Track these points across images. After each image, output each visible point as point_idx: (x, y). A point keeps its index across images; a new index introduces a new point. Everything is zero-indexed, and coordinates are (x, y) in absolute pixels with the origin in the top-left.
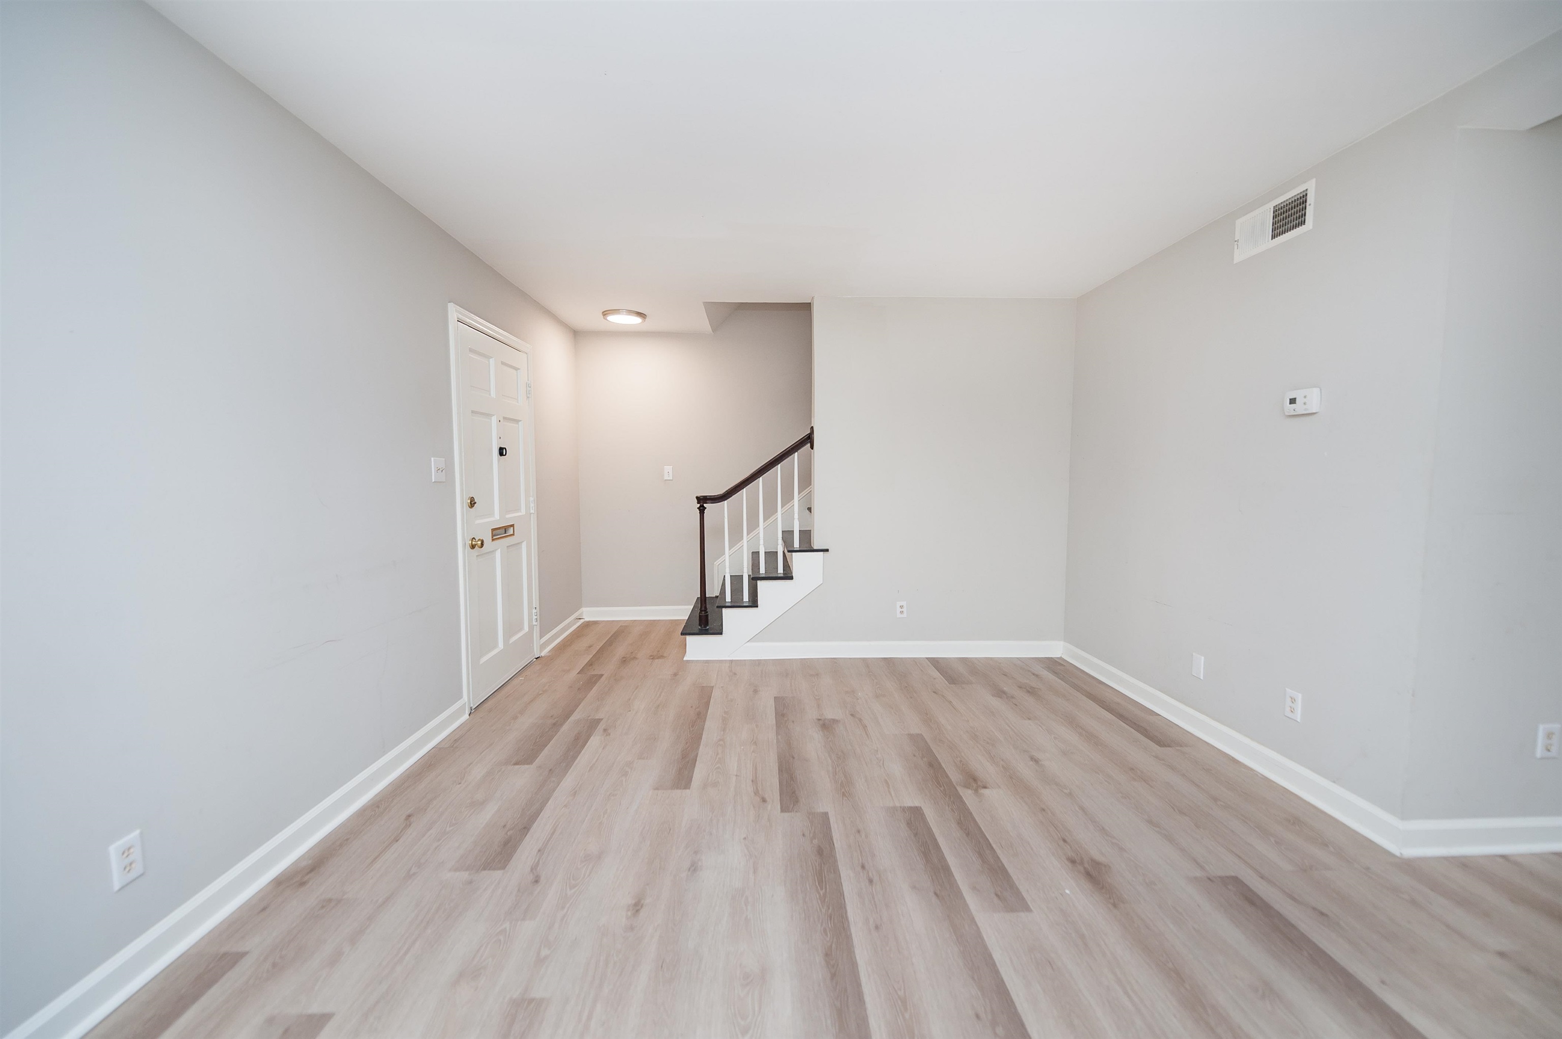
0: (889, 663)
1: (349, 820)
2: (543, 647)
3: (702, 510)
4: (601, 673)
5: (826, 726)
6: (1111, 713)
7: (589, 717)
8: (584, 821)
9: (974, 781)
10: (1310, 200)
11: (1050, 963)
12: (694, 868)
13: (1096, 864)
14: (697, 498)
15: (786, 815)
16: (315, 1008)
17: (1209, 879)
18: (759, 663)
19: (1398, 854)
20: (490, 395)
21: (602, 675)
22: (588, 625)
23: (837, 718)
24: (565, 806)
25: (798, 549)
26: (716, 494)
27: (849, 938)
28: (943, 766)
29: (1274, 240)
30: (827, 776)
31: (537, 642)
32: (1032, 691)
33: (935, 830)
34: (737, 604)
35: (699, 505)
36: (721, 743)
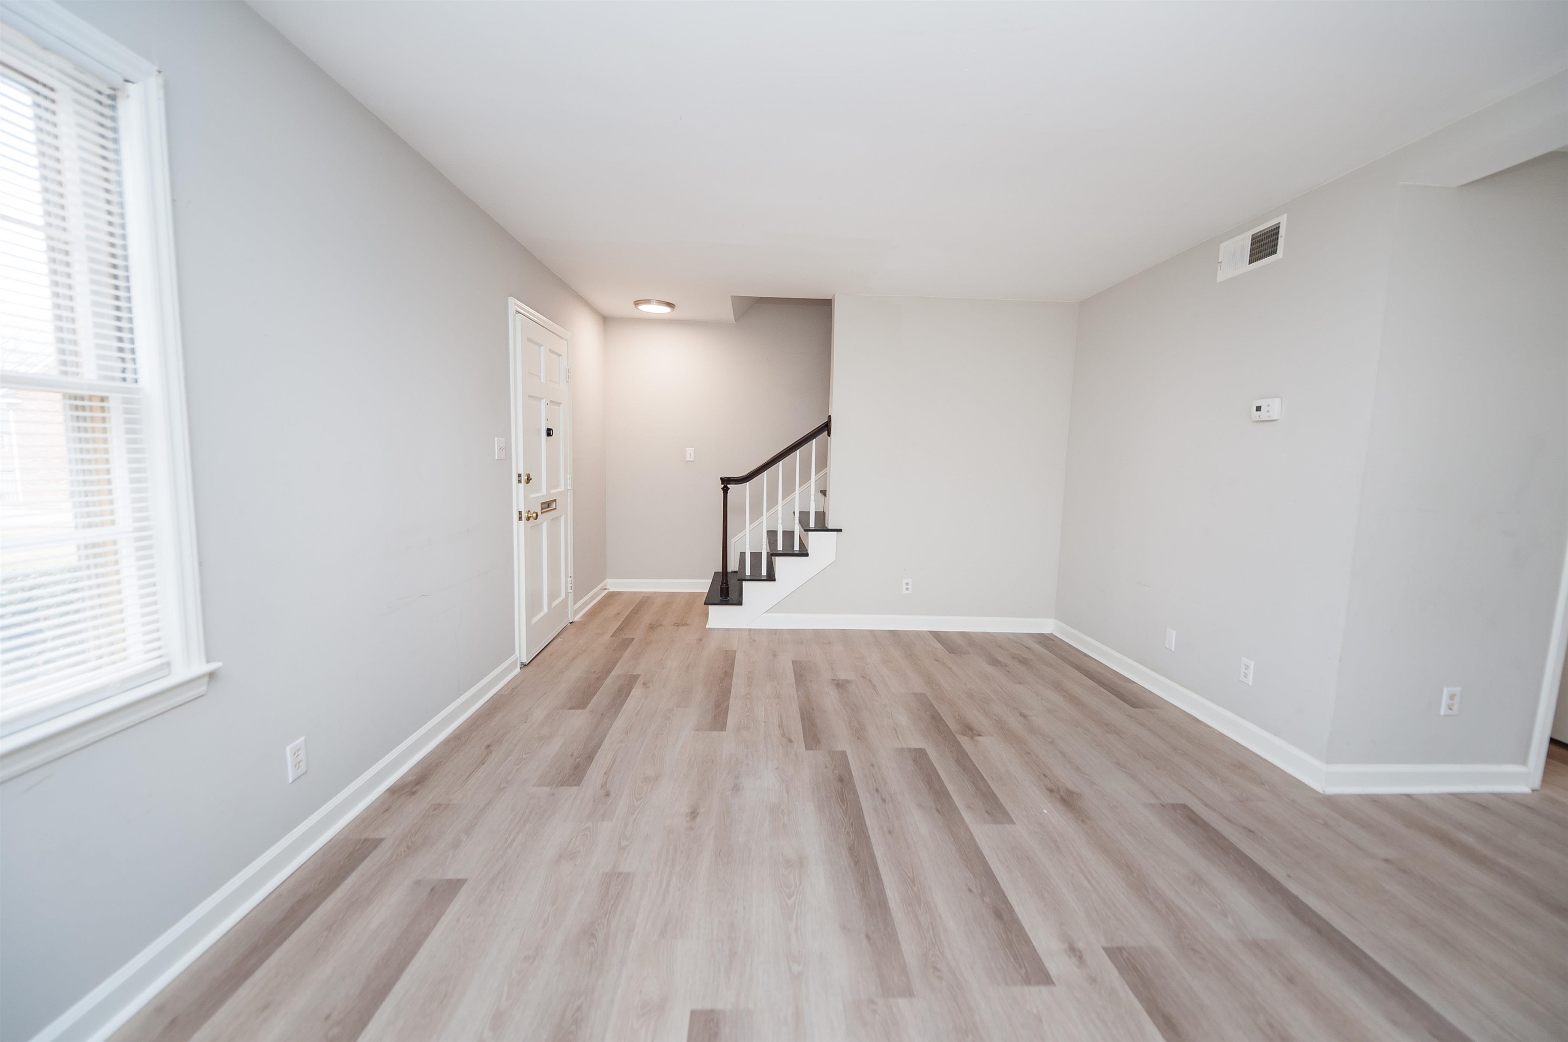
0: (895, 635)
1: (437, 747)
2: (576, 612)
3: (725, 490)
4: (632, 637)
5: (840, 685)
6: (1093, 680)
7: (628, 672)
8: (639, 753)
9: (970, 730)
10: (1282, 232)
11: (1028, 858)
12: (736, 789)
13: (1070, 793)
14: (722, 479)
15: (810, 752)
16: (451, 875)
17: (1163, 806)
18: (775, 632)
19: (1321, 791)
20: (540, 380)
21: (633, 639)
22: (612, 595)
23: (849, 678)
24: (621, 741)
25: (814, 529)
26: (739, 476)
27: (868, 838)
28: (944, 718)
29: (1250, 265)
30: (844, 724)
31: (571, 608)
32: (1023, 661)
33: (937, 765)
34: (756, 577)
35: (723, 486)
36: (748, 696)
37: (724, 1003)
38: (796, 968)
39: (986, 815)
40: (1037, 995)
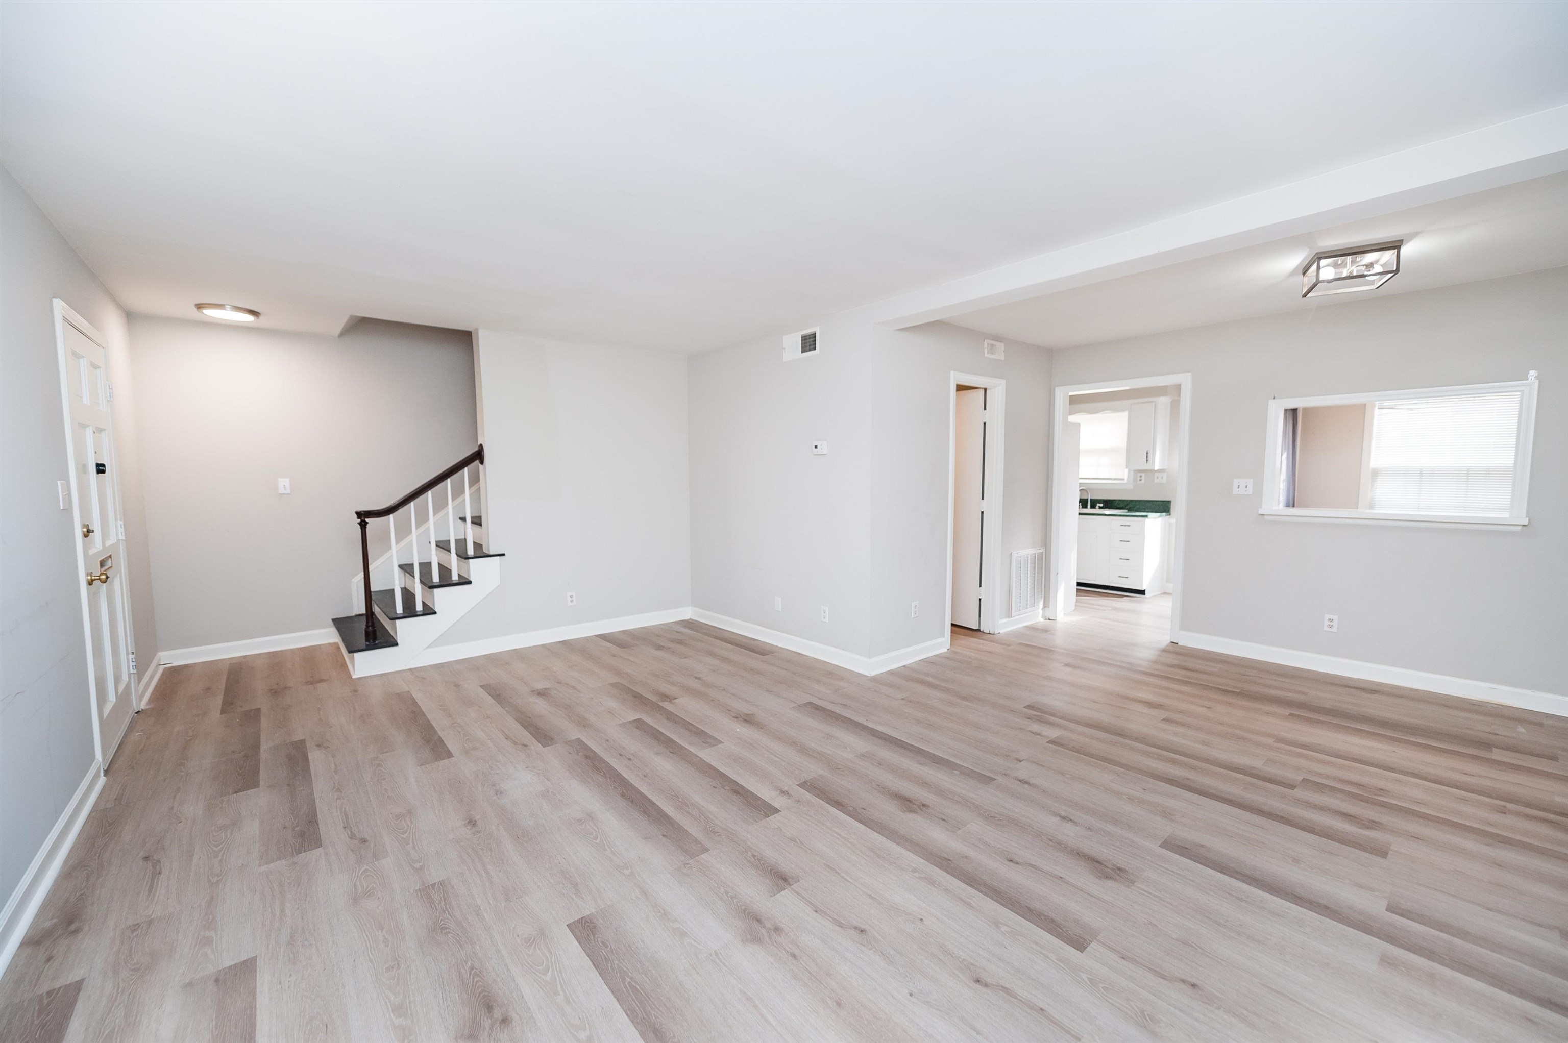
0: (564, 644)
2: (140, 698)
3: (363, 525)
4: (255, 707)
5: (542, 693)
7: (284, 740)
9: (666, 697)
10: (819, 334)
11: (740, 758)
13: (747, 714)
14: (357, 513)
15: (549, 748)
17: (799, 706)
18: (446, 665)
19: (869, 675)
20: (84, 402)
21: (259, 708)
23: (546, 686)
25: (473, 556)
26: (379, 509)
27: (631, 785)
28: (643, 694)
29: (802, 354)
30: (565, 720)
31: (135, 692)
32: (680, 642)
33: (656, 726)
34: (410, 614)
35: (359, 520)
36: (455, 724)
37: (588, 909)
38: (627, 872)
39: (704, 744)
40: (774, 820)
